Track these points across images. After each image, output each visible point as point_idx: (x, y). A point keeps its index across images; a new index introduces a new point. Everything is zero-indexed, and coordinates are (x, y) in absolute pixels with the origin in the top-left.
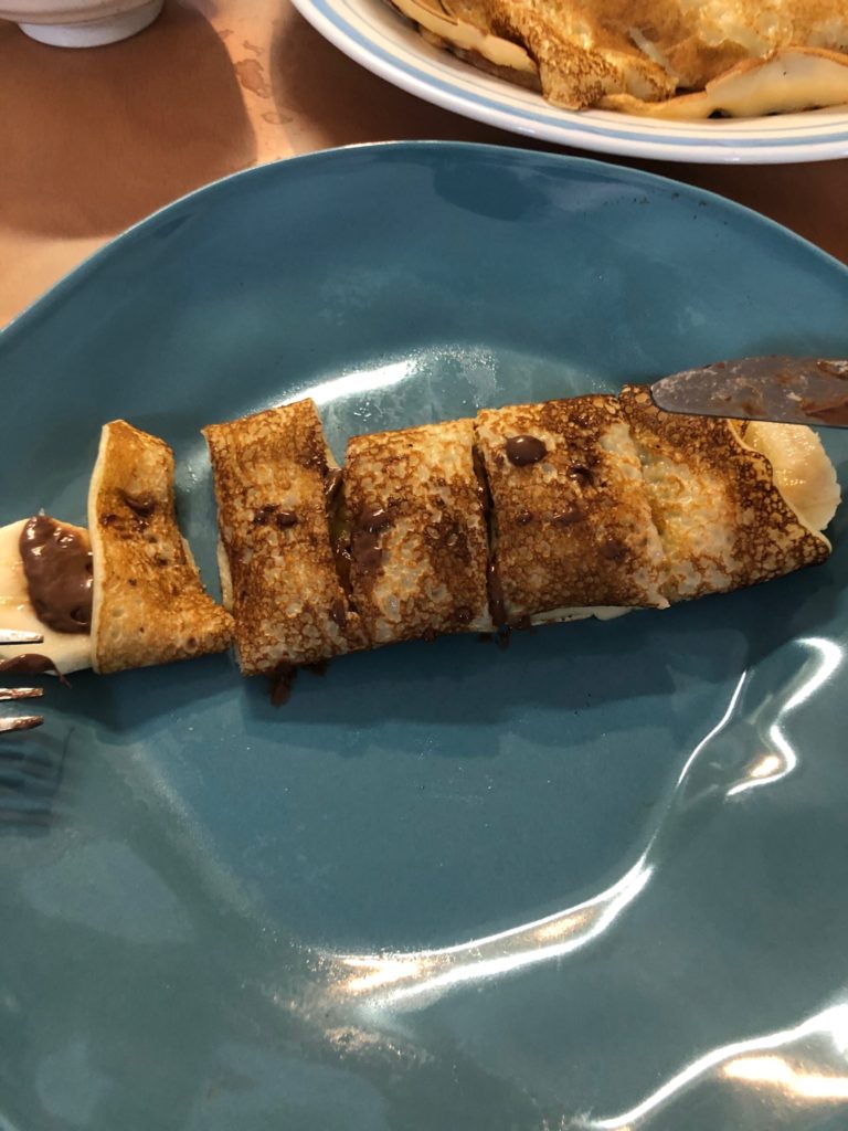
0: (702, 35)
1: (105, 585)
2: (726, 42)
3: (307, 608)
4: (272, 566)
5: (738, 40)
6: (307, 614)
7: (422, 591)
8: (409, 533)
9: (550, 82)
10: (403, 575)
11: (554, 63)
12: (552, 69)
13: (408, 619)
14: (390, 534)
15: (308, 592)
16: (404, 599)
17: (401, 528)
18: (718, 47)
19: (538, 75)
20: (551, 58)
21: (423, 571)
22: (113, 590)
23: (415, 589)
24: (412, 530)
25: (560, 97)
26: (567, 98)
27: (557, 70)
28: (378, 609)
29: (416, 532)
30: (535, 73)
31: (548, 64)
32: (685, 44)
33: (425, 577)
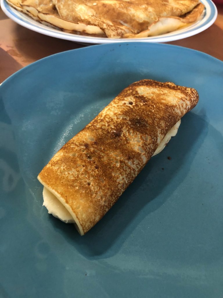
0: (138, 20)
1: (67, 202)
2: (144, 21)
3: (121, 162)
4: (103, 157)
5: (146, 20)
6: (122, 164)
7: (143, 140)
8: (128, 130)
9: (110, 33)
10: (136, 140)
11: (109, 28)
12: (109, 30)
13: (146, 150)
14: (124, 134)
15: (118, 158)
16: (142, 146)
17: (125, 130)
18: (142, 22)
19: (105, 33)
20: (107, 27)
21: (139, 136)
22: (70, 202)
23: (142, 141)
24: (128, 129)
25: (114, 35)
26: (116, 35)
27: (110, 29)
28: (138, 153)
29: (129, 129)
30: (103, 33)
31: (107, 29)
32: (134, 23)
33: (141, 137)
